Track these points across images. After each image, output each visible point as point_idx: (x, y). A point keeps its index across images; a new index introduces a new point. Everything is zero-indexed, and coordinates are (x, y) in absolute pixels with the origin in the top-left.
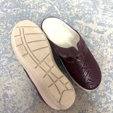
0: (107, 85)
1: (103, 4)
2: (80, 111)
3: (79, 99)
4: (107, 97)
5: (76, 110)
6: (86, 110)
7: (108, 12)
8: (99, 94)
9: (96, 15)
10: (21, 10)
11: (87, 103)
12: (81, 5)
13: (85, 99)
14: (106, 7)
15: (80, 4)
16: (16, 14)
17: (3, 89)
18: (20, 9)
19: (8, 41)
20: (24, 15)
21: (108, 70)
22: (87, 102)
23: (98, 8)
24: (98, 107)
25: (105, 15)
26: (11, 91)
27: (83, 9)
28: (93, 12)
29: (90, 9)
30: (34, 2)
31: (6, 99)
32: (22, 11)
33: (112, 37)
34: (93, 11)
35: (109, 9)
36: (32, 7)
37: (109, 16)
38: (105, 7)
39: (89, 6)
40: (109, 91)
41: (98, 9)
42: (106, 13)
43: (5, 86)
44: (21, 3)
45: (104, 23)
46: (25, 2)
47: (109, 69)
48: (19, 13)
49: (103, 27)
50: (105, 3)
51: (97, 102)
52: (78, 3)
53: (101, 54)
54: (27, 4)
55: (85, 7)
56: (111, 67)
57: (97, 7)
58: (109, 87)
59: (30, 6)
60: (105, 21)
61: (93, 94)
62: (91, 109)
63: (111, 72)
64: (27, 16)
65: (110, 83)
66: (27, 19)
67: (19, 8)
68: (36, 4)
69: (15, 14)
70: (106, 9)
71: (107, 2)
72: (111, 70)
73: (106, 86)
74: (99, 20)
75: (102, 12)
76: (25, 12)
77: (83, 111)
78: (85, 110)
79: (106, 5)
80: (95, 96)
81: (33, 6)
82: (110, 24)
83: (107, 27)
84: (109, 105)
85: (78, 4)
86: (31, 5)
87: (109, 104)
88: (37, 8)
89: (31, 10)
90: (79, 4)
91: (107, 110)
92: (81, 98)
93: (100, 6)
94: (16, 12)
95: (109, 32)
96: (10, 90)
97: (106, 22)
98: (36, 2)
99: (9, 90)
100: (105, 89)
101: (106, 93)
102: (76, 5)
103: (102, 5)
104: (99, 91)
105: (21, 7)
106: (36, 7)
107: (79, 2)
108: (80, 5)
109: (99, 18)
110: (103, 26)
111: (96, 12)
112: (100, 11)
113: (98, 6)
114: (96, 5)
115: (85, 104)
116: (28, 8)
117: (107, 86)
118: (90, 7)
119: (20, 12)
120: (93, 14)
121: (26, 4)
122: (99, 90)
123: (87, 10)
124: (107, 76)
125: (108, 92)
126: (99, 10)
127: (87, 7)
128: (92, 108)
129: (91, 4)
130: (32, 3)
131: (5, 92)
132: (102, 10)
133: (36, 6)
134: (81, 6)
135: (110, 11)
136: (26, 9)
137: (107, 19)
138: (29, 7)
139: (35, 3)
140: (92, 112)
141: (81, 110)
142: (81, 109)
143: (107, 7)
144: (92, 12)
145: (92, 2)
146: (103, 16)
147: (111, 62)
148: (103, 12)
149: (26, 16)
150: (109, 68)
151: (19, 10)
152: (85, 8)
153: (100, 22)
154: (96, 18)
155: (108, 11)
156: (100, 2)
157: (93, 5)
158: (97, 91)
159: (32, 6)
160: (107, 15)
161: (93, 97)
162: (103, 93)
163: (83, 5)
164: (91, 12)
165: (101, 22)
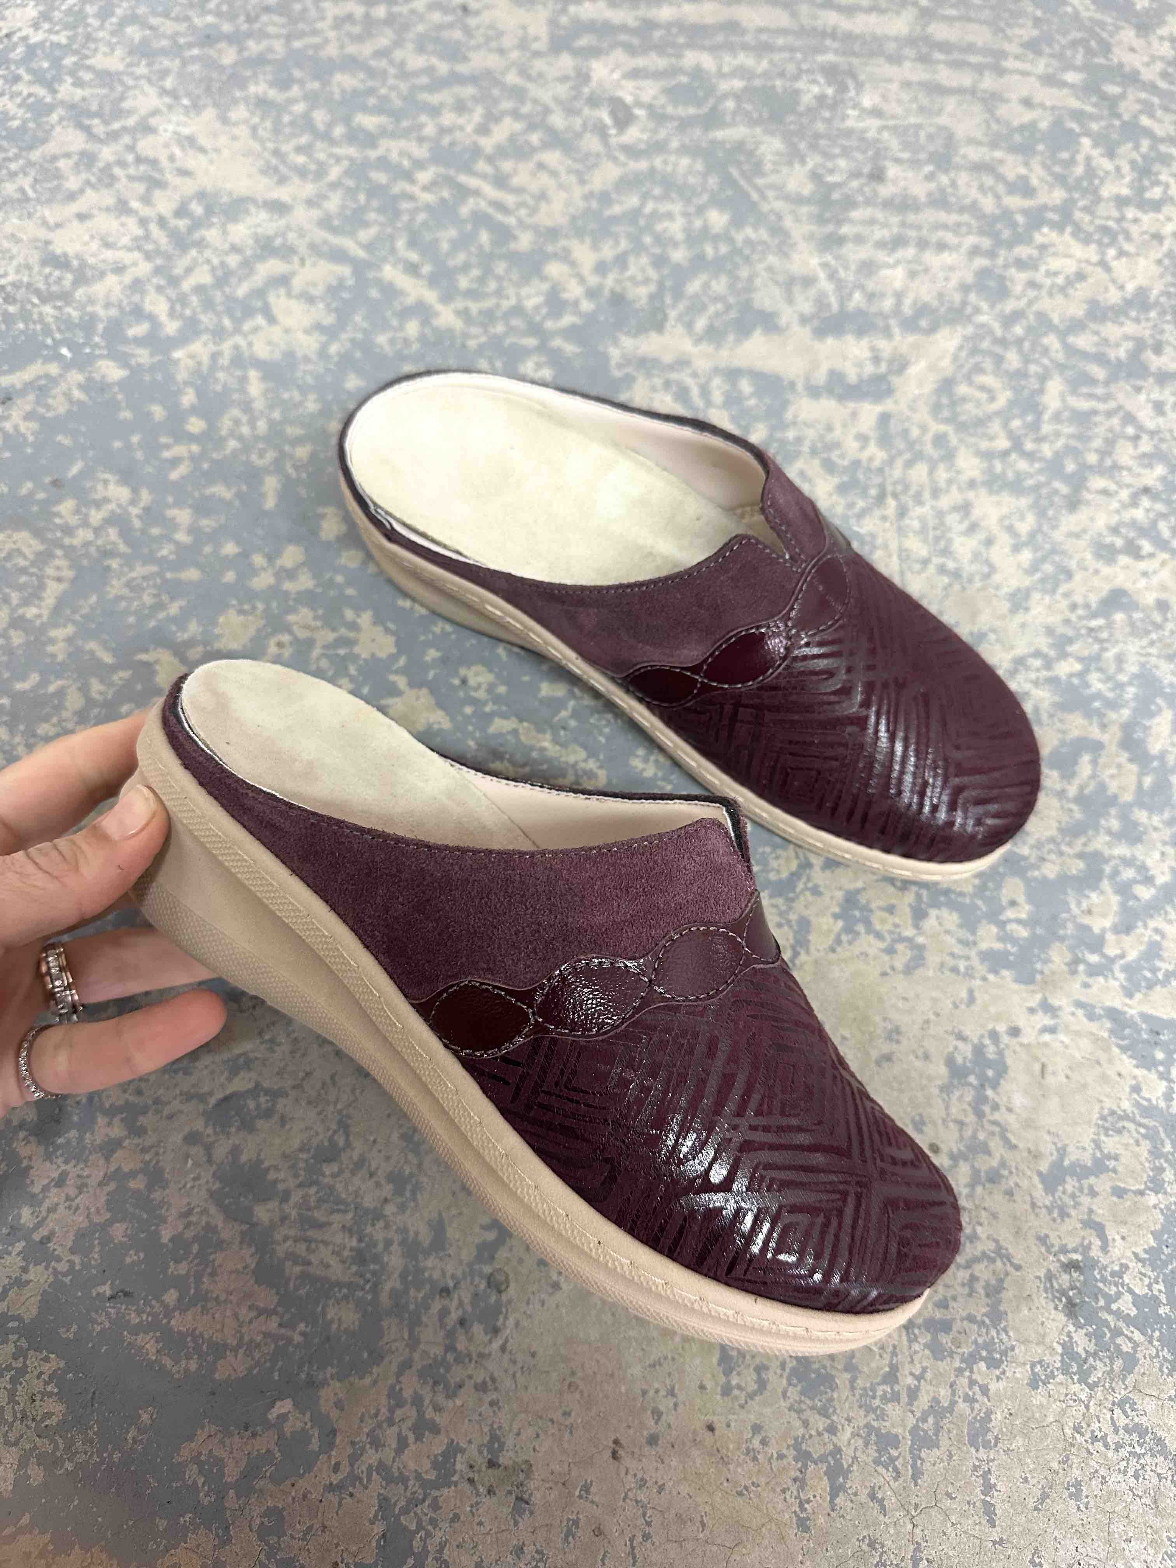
0: (1077, 782)
1: (790, 163)
2: (959, 1060)
3: (908, 970)
4: (1115, 873)
5: (918, 1064)
6: (1001, 1028)
7: (855, 214)
8: (1050, 871)
9: (772, 259)
10: (76, 377)
11: (984, 979)
12: (617, 209)
13: (958, 950)
14: (830, 179)
15: (605, 198)
16: (34, 425)
17: (192, 1138)
18: (53, 369)
19: (61, 693)
20: (126, 415)
21: (1037, 663)
22: (981, 968)
23: (764, 197)
24: (1082, 977)
25: (841, 241)
26: (283, 1120)
27: (648, 240)
28: (739, 238)
29: (698, 223)
30: (174, 281)
31: (263, 1213)
32: (80, 386)
33: (964, 400)
34: (733, 233)
35: (860, 190)
36: (171, 327)
37: (881, 245)
38: (815, 176)
39: (688, 201)
40: (1115, 824)
41: (765, 207)
42: (839, 223)
43: (202, 1098)
44: (48, 310)
45: (863, 306)
46: (80, 293)
47: (1045, 657)
48: (62, 410)
49: (865, 342)
50: (803, 146)
51: (1062, 939)
52: (587, 197)
53: (936, 561)
54: (113, 312)
55: (655, 216)
56: (1050, 631)
57: (755, 196)
58: (1102, 787)
59: (152, 318)
60: (862, 287)
61: (999, 887)
62: (1032, 1011)
63: (1071, 675)
64: (158, 411)
65: (1094, 762)
66: (163, 440)
67: (47, 360)
68: (199, 289)
69: (28, 428)
70: (836, 196)
71: (817, 136)
72: (1063, 655)
73: (1072, 790)
74: (812, 292)
75: (813, 228)
76: (121, 383)
77: (979, 1050)
78: (994, 1036)
79: (818, 159)
80: (1021, 899)
81: (172, 314)
82: (908, 301)
83: (896, 331)
84: (1157, 931)
85: (581, 204)
86: (148, 307)
87: (1152, 924)
88: (227, 322)
89: (178, 354)
90: (594, 205)
91: (1154, 970)
92: (921, 948)
93: (773, 179)
94: (26, 404)
95: (932, 368)
96: (268, 1114)
97: (871, 297)
98: (189, 270)
99: (260, 1123)
100: (1078, 815)
101: (1100, 842)
102: (574, 218)
103: (785, 170)
104: (1039, 845)
105: (65, 351)
106: (206, 319)
107: (587, 188)
108: (608, 213)
109: (808, 281)
110: (861, 333)
111: (764, 234)
112: (788, 223)
113: (760, 181)
114: (742, 182)
115: (971, 992)
116: (138, 341)
117: (1081, 788)
118: (701, 210)
119: (67, 395)
120: (747, 259)
121: (101, 312)
122: (1031, 841)
123: (680, 236)
124: (1051, 716)
125: (1109, 832)
126: (780, 218)
127: (670, 216)
128: (1038, 997)
129: (691, 180)
130: (159, 289)
131: (221, 1151)
132: (804, 210)
133: (208, 304)
134: (615, 220)
135: (868, 202)
136: (123, 360)
137: (868, 267)
138: (138, 330)
139: (186, 285)
140: (1052, 1030)
141: (966, 1050)
142: (961, 1037)
143: (831, 171)
144: (731, 240)
145: (699, 166)
146: (829, 258)
147: (1036, 596)
148: (821, 220)
149: (149, 414)
150: (1043, 643)
151: (53, 381)
152: (659, 227)
153: (829, 305)
154: (777, 283)
155: (850, 203)
156: (763, 148)
157: (713, 181)
158: (1025, 851)
159: (163, 318)
160: (859, 239)
161: (1010, 914)
162: (1080, 856)
163: (633, 201)
164: (724, 249)
165: (835, 307)
